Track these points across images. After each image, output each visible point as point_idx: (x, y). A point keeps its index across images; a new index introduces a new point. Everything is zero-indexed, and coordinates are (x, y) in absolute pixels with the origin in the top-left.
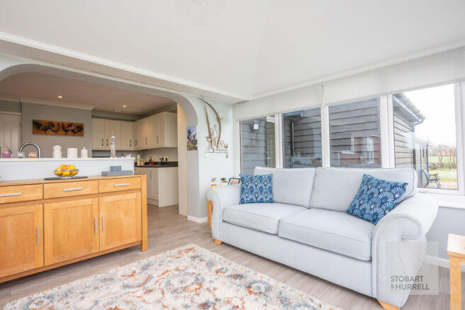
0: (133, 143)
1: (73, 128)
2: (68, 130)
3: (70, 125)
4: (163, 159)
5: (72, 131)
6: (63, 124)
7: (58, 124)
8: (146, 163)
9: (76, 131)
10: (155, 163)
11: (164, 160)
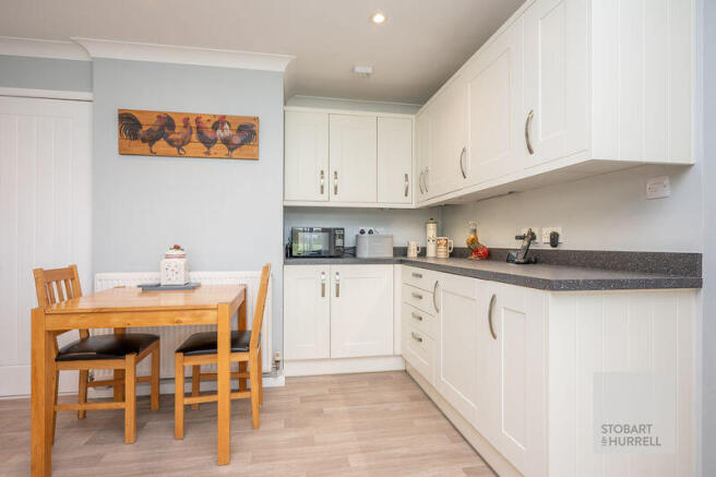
0: (413, 182)
1: (226, 132)
2: (214, 141)
3: (220, 122)
4: (532, 237)
5: (226, 141)
6: (198, 120)
7: (186, 121)
8: (455, 253)
9: (237, 140)
10: (489, 255)
11: (543, 242)
